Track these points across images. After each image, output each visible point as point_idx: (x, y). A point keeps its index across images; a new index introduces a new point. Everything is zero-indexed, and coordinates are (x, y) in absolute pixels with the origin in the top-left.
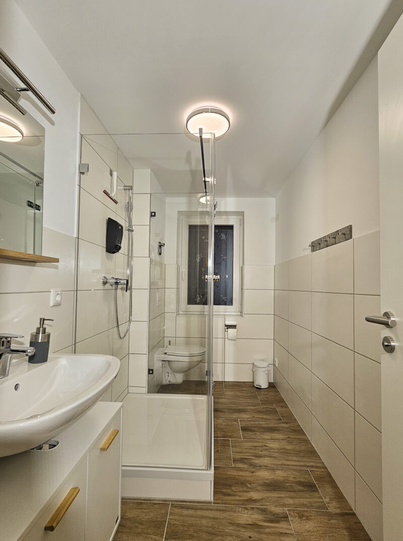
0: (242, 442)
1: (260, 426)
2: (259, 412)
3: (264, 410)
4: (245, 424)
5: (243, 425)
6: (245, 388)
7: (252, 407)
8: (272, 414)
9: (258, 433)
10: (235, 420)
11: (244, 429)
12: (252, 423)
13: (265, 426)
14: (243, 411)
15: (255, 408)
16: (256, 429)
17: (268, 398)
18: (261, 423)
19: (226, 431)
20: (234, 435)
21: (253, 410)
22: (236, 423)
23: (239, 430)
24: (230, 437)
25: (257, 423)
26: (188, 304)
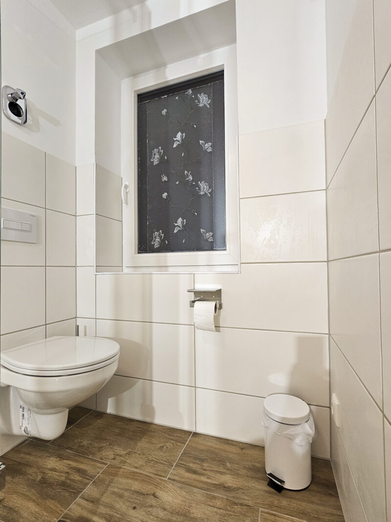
26: (139, 253)
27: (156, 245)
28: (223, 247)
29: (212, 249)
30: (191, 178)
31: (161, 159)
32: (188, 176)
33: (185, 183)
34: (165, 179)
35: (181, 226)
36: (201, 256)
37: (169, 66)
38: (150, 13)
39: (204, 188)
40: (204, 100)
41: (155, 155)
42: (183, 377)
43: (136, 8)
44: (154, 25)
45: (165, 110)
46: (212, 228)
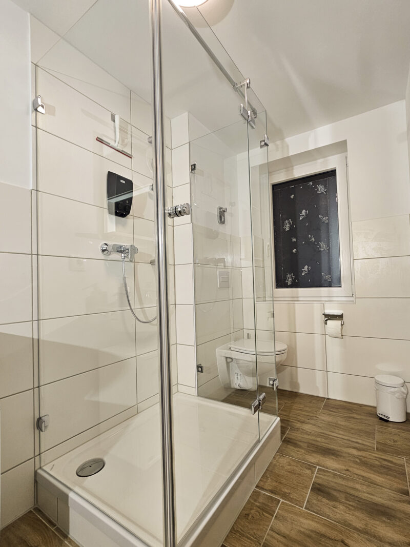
0: (301, 514)
1: (353, 492)
2: (364, 463)
3: (377, 463)
4: (324, 479)
5: (320, 481)
6: (359, 414)
7: (354, 452)
8: (390, 475)
9: (341, 507)
10: (311, 467)
11: (318, 489)
12: (340, 481)
13: (365, 496)
14: (333, 454)
15: (360, 453)
16: (341, 497)
17: (395, 441)
18: (358, 486)
19: (284, 481)
20: (294, 495)
21: (354, 456)
22: (308, 472)
23: (307, 488)
24: (284, 496)
25: (351, 484)
26: (276, 288)
27: (289, 283)
28: (339, 284)
29: (330, 286)
30: (313, 239)
31: (291, 227)
32: (311, 238)
33: (309, 243)
34: (294, 240)
35: (307, 271)
36: (323, 291)
37: (295, 167)
38: (288, 146)
39: (323, 246)
40: (321, 189)
41: (286, 224)
42: (319, 365)
43: (278, 142)
44: (291, 154)
45: (293, 196)
46: (330, 272)
